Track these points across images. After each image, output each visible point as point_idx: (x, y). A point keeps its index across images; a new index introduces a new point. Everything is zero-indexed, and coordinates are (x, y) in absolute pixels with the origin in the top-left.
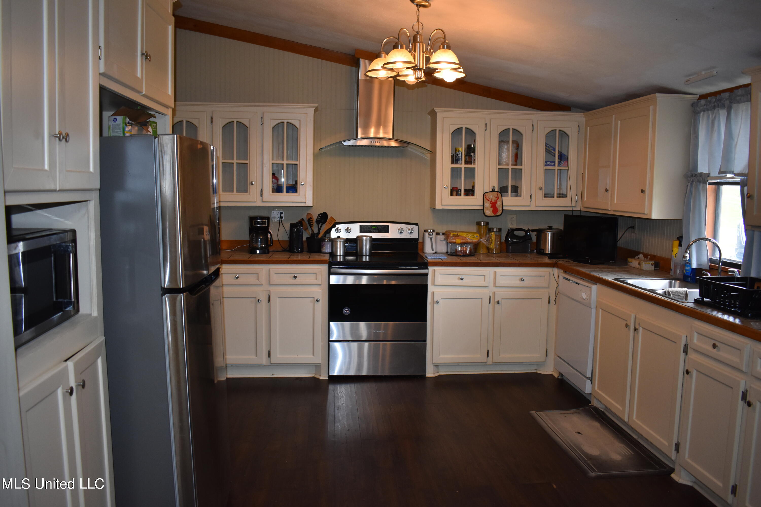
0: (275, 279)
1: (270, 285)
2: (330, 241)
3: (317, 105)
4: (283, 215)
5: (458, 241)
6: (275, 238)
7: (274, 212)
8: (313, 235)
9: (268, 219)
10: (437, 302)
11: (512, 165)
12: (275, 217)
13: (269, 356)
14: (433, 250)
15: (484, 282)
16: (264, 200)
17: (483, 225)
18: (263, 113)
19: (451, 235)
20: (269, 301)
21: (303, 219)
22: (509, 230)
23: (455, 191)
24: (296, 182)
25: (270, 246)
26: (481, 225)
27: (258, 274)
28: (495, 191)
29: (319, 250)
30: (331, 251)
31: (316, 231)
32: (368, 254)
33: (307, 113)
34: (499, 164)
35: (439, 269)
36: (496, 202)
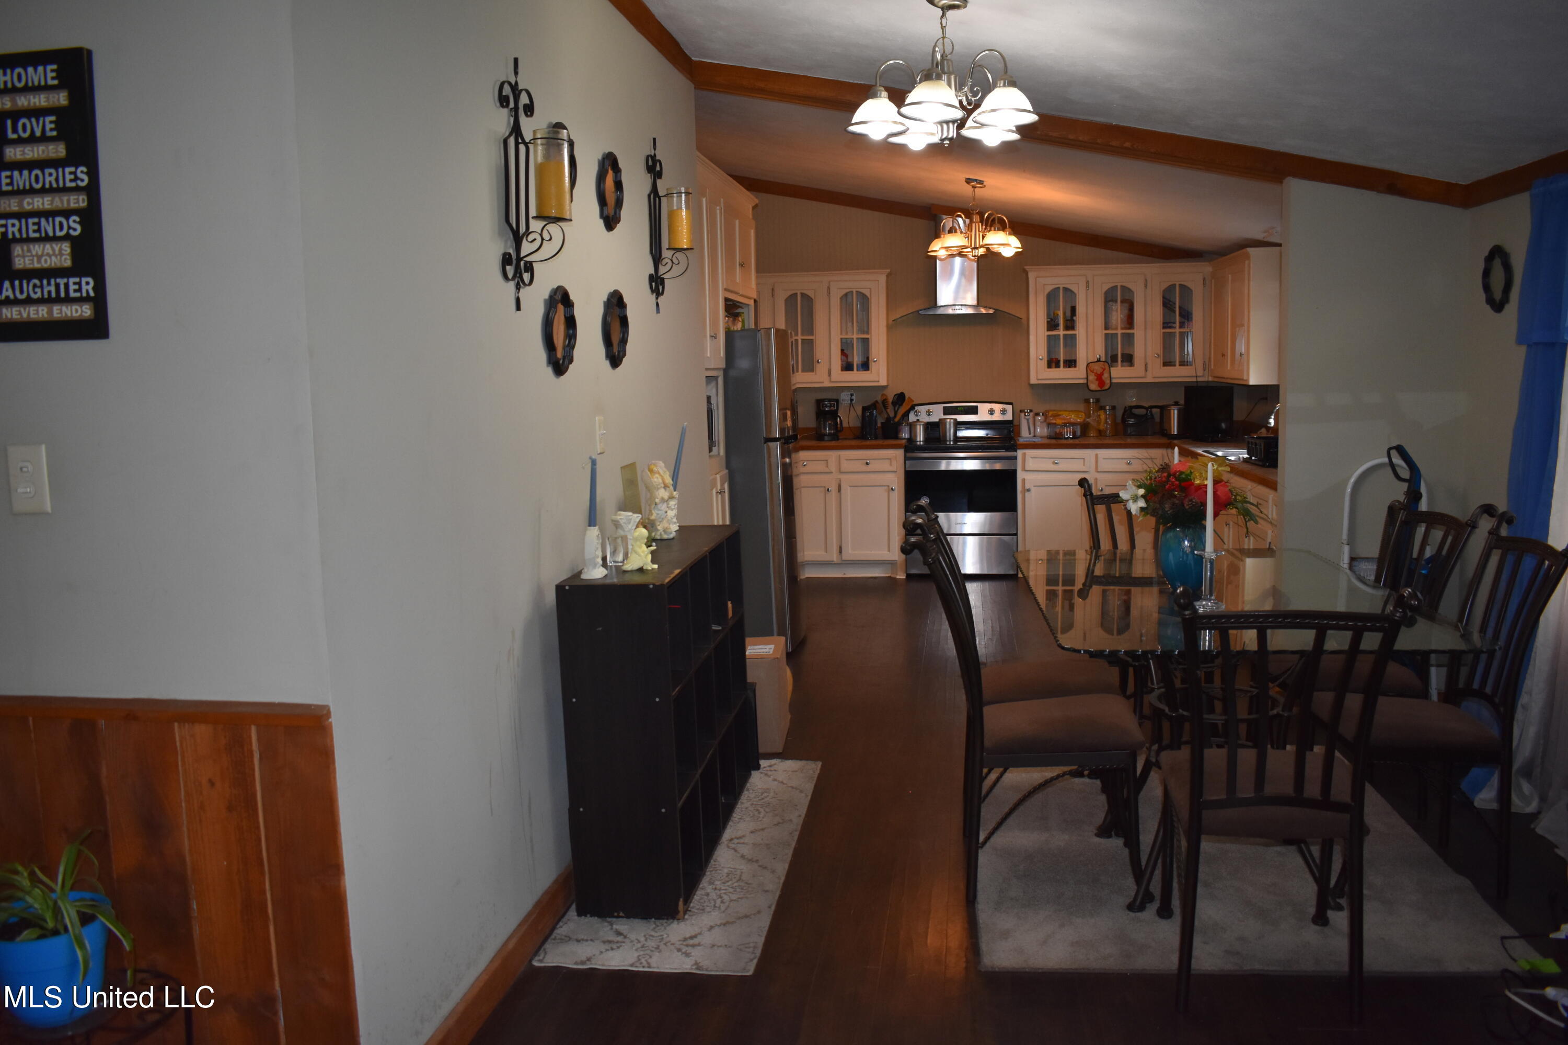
0: (845, 466)
1: (841, 472)
2: (908, 425)
3: (889, 270)
4: (854, 397)
5: (1059, 421)
6: (845, 425)
7: (843, 393)
8: (888, 419)
9: (837, 401)
10: (1029, 490)
11: (1122, 329)
12: (845, 400)
13: (841, 552)
14: (1030, 434)
15: (1084, 467)
16: (833, 379)
17: (1093, 402)
18: (829, 282)
19: (1050, 415)
20: (839, 490)
21: (876, 401)
22: (1126, 407)
23: (1053, 363)
24: (868, 358)
25: (841, 431)
26: (1090, 403)
27: (827, 461)
28: (1101, 360)
29: (896, 437)
30: (909, 437)
31: (892, 415)
32: (952, 439)
33: (878, 281)
34: (1106, 328)
35: (1030, 453)
36: (1102, 374)
